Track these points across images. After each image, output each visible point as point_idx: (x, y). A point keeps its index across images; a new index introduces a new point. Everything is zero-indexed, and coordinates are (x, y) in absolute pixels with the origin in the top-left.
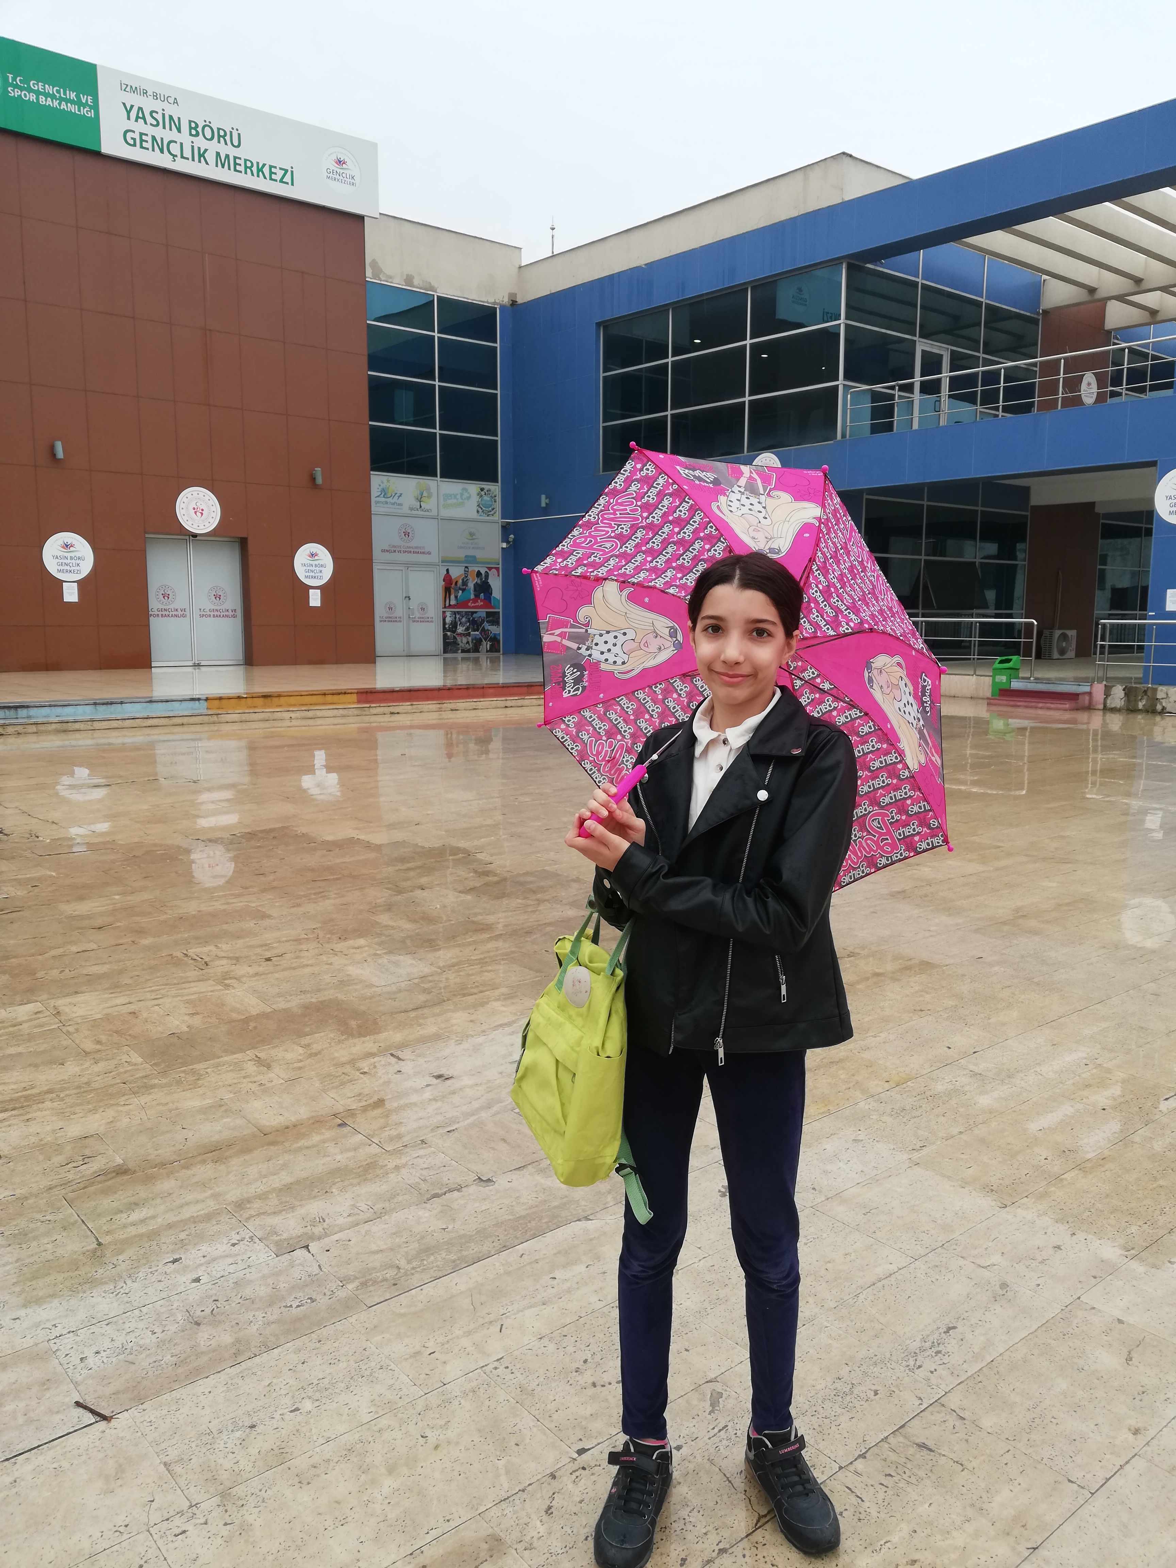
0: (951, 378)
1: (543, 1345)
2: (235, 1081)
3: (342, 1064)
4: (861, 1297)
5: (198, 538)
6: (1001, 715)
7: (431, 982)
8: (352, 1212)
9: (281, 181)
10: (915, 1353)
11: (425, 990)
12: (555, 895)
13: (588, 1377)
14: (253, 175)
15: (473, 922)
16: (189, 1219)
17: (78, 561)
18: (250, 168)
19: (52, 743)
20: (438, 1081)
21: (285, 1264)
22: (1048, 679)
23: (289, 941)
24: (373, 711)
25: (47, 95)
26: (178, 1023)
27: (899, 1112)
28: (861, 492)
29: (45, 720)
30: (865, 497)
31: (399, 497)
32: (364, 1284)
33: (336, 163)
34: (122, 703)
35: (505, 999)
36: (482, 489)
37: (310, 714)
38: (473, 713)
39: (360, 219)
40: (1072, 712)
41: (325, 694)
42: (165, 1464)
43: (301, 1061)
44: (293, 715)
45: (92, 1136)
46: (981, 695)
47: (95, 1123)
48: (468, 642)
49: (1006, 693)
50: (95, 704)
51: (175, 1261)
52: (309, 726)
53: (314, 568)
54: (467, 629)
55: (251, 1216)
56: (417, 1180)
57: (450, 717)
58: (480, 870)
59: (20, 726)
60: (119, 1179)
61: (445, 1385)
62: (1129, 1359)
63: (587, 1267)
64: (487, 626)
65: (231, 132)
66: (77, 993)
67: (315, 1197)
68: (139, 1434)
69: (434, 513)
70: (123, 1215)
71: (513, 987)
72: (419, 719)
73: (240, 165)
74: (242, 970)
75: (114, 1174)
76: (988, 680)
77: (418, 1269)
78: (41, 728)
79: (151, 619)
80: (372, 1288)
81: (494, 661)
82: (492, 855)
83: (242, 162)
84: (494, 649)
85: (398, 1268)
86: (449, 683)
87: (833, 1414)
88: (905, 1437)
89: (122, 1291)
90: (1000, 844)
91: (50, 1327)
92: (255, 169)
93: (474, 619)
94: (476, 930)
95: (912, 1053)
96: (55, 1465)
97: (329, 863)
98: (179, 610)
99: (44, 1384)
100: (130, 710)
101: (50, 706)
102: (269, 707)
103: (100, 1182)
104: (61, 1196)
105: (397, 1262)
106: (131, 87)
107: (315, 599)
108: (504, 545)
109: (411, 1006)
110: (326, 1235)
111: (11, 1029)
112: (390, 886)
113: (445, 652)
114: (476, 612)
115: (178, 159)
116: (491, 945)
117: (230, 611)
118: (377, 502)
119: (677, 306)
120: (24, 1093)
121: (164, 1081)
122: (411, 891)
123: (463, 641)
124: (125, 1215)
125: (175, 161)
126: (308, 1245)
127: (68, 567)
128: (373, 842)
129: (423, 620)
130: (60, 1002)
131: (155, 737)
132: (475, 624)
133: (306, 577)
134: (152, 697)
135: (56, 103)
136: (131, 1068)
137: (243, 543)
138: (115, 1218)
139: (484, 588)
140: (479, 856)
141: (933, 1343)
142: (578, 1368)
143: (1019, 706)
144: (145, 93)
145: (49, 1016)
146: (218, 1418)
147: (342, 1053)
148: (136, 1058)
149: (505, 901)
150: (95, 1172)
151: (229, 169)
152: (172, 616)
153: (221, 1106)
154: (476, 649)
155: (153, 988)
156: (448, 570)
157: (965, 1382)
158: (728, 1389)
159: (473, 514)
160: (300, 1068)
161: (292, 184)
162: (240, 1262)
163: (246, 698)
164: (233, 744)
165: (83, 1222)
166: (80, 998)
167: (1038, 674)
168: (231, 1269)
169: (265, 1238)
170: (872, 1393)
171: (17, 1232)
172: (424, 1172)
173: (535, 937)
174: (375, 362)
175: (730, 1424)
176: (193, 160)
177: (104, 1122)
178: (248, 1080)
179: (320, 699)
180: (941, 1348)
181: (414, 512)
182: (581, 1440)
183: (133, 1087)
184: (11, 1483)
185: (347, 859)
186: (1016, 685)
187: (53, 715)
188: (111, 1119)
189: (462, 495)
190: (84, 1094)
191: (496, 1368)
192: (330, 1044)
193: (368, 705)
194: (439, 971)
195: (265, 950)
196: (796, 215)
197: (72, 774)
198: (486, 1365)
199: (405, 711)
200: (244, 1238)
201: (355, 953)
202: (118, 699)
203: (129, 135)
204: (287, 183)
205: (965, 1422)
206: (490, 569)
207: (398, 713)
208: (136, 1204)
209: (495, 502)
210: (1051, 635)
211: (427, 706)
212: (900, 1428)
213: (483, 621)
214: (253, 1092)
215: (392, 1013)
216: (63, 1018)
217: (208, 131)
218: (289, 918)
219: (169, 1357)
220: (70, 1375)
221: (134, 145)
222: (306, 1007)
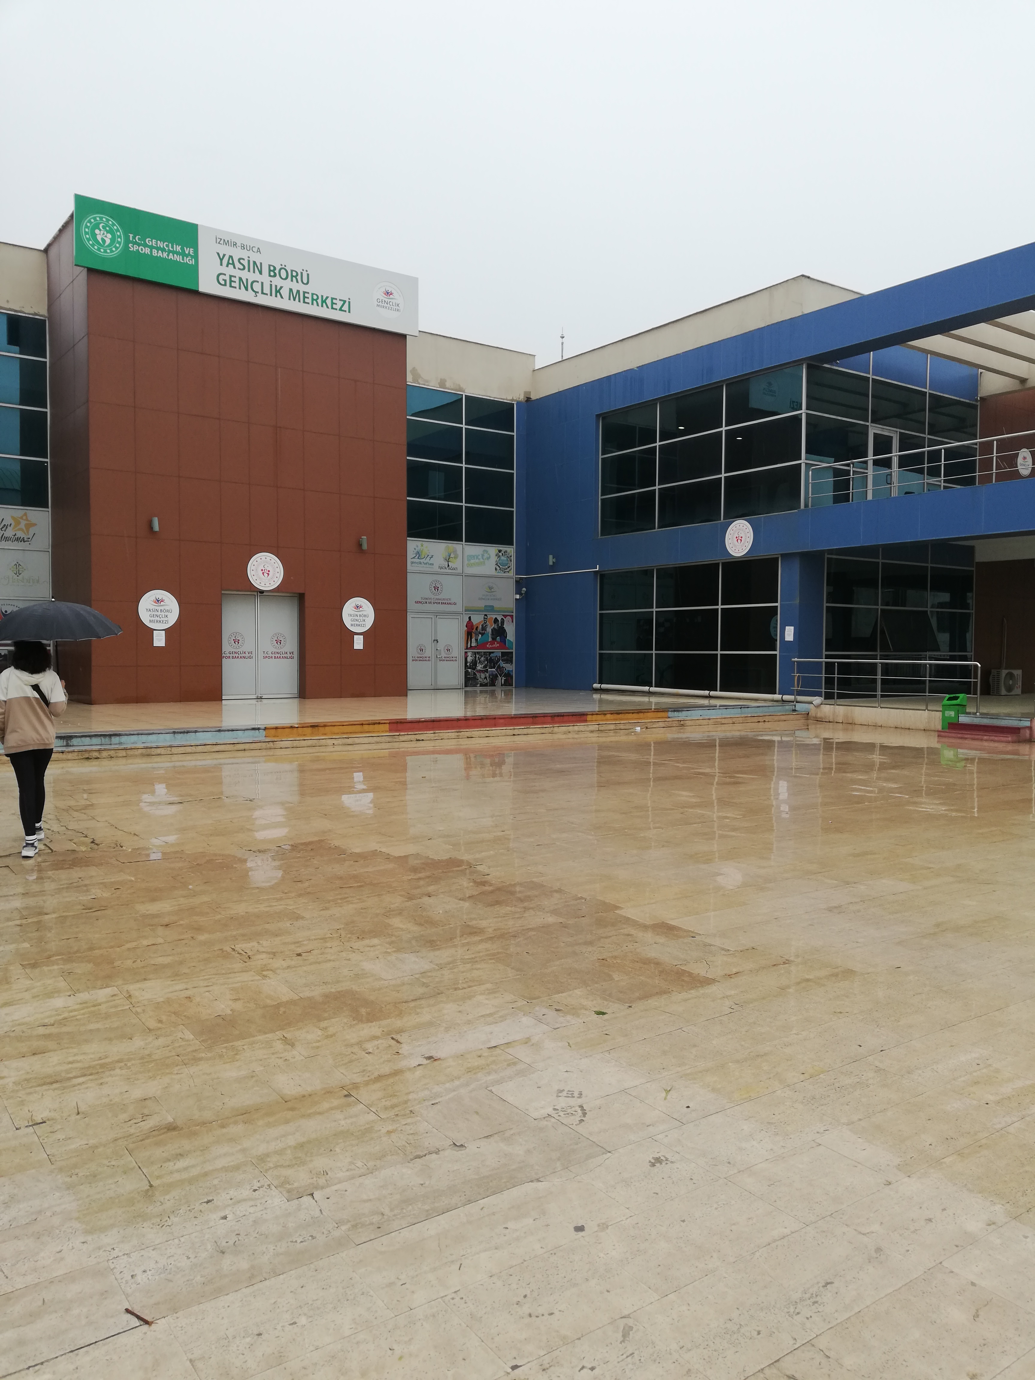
0: (900, 457)
1: (492, 1282)
2: (265, 1057)
3: (352, 1045)
4: (757, 1254)
5: (264, 594)
6: (951, 746)
7: (429, 977)
8: (350, 1167)
9: (341, 310)
10: (796, 1302)
11: (424, 984)
12: (539, 903)
13: (526, 1309)
14: (318, 305)
15: (468, 926)
16: (222, 1169)
17: (166, 614)
18: (316, 300)
19: (137, 765)
20: (428, 1061)
21: (294, 1207)
22: (992, 714)
23: (317, 939)
24: (402, 738)
25: (158, 249)
26: (223, 1006)
27: (809, 1100)
28: (822, 552)
29: (133, 746)
30: (827, 556)
31: (431, 558)
32: (355, 1226)
33: (385, 294)
34: (196, 732)
35: (489, 993)
36: (500, 551)
37: (350, 741)
38: (486, 740)
39: (404, 337)
40: (1014, 744)
41: (362, 724)
42: (191, 1361)
43: (319, 1041)
44: (336, 742)
45: (150, 1098)
46: (933, 728)
47: (153, 1088)
48: (486, 678)
49: (954, 727)
50: (174, 733)
51: (208, 1202)
52: (348, 751)
53: (358, 618)
54: (485, 667)
55: (270, 1168)
56: (404, 1143)
57: (465, 743)
58: (479, 880)
59: (112, 751)
60: (169, 1134)
61: (411, 1309)
62: (976, 1316)
63: (534, 1220)
64: (502, 664)
65: (302, 273)
66: (145, 979)
67: (321, 1154)
68: (172, 1336)
69: (460, 571)
70: (170, 1163)
71: (497, 983)
72: (440, 745)
73: (308, 298)
74: (278, 963)
75: (166, 1130)
76: (939, 715)
77: (398, 1216)
78: (130, 752)
79: (224, 660)
80: (360, 1230)
81: (508, 694)
82: (489, 867)
83: (310, 296)
84: (508, 683)
85: (383, 1214)
86: (469, 714)
87: (721, 1348)
88: (779, 1370)
89: (166, 1224)
90: (931, 865)
91: (110, 1250)
92: (319, 301)
93: (491, 658)
94: (471, 934)
95: (827, 1050)
96: (108, 1358)
97: (355, 872)
98: (247, 653)
99: (102, 1294)
100: (202, 738)
101: (138, 734)
102: (318, 735)
103: (154, 1136)
104: (123, 1146)
105: (382, 1210)
106: (224, 240)
107: (359, 643)
108: (518, 597)
109: (411, 998)
110: (328, 1186)
111: (93, 1009)
112: (403, 893)
113: (466, 686)
114: (493, 652)
115: (259, 295)
116: (481, 947)
117: (288, 653)
118: (412, 563)
119: (664, 401)
120: (100, 1062)
121: (209, 1055)
122: (420, 898)
123: (481, 677)
124: (171, 1164)
125: (257, 296)
126: (313, 1193)
127: (158, 619)
128: (392, 854)
129: (448, 659)
130: (132, 988)
131: (222, 761)
132: (492, 662)
133: (352, 625)
134: (221, 727)
135: (165, 255)
136: (184, 1043)
137: (301, 598)
138: (164, 1165)
139: (500, 632)
140: (479, 868)
141: (812, 1294)
142: (519, 1302)
143: (966, 738)
144: (235, 244)
145: (123, 998)
146: (233, 1327)
147: (352, 1036)
148: (189, 1036)
149: (497, 908)
150: (151, 1128)
151: (299, 301)
152: (241, 657)
153: (252, 1077)
154: (493, 684)
155: (205, 977)
156: (470, 618)
157: (835, 1328)
158: (638, 1324)
159: (493, 572)
160: (318, 1047)
161: (349, 312)
162: (259, 1205)
163: (297, 727)
164: (287, 766)
165: (140, 1168)
166: (148, 984)
167: (984, 710)
168: (252, 1210)
169: (280, 1186)
170: (756, 1333)
171: (88, 1173)
172: (410, 1137)
173: (519, 940)
174: (413, 449)
175: (636, 1352)
176: (271, 295)
177: (160, 1087)
178: (276, 1056)
179: (358, 728)
180: (818, 1299)
181: (442, 570)
182: (515, 1358)
183: (184, 1059)
184: (74, 1370)
185: (370, 869)
186: (963, 719)
187: (139, 741)
188: (166, 1085)
189: (483, 556)
190: (146, 1064)
191: (453, 1299)
192: (343, 1027)
193: (398, 734)
194: (437, 967)
195: (297, 947)
196: (763, 326)
197: (153, 792)
198: (446, 1296)
199: (429, 738)
200: (264, 1186)
201: (369, 951)
202: (193, 728)
203: (221, 277)
204: (345, 311)
205: (830, 1360)
206: (505, 616)
207: (423, 740)
208: (181, 1155)
209: (511, 561)
210: (999, 674)
211: (448, 734)
212: (776, 1362)
213: (499, 660)
214: (279, 1066)
215: (395, 1003)
216: (133, 1000)
217: (283, 272)
218: (318, 919)
219: (199, 1277)
220: (123, 1288)
221: (225, 285)
222: (326, 996)
